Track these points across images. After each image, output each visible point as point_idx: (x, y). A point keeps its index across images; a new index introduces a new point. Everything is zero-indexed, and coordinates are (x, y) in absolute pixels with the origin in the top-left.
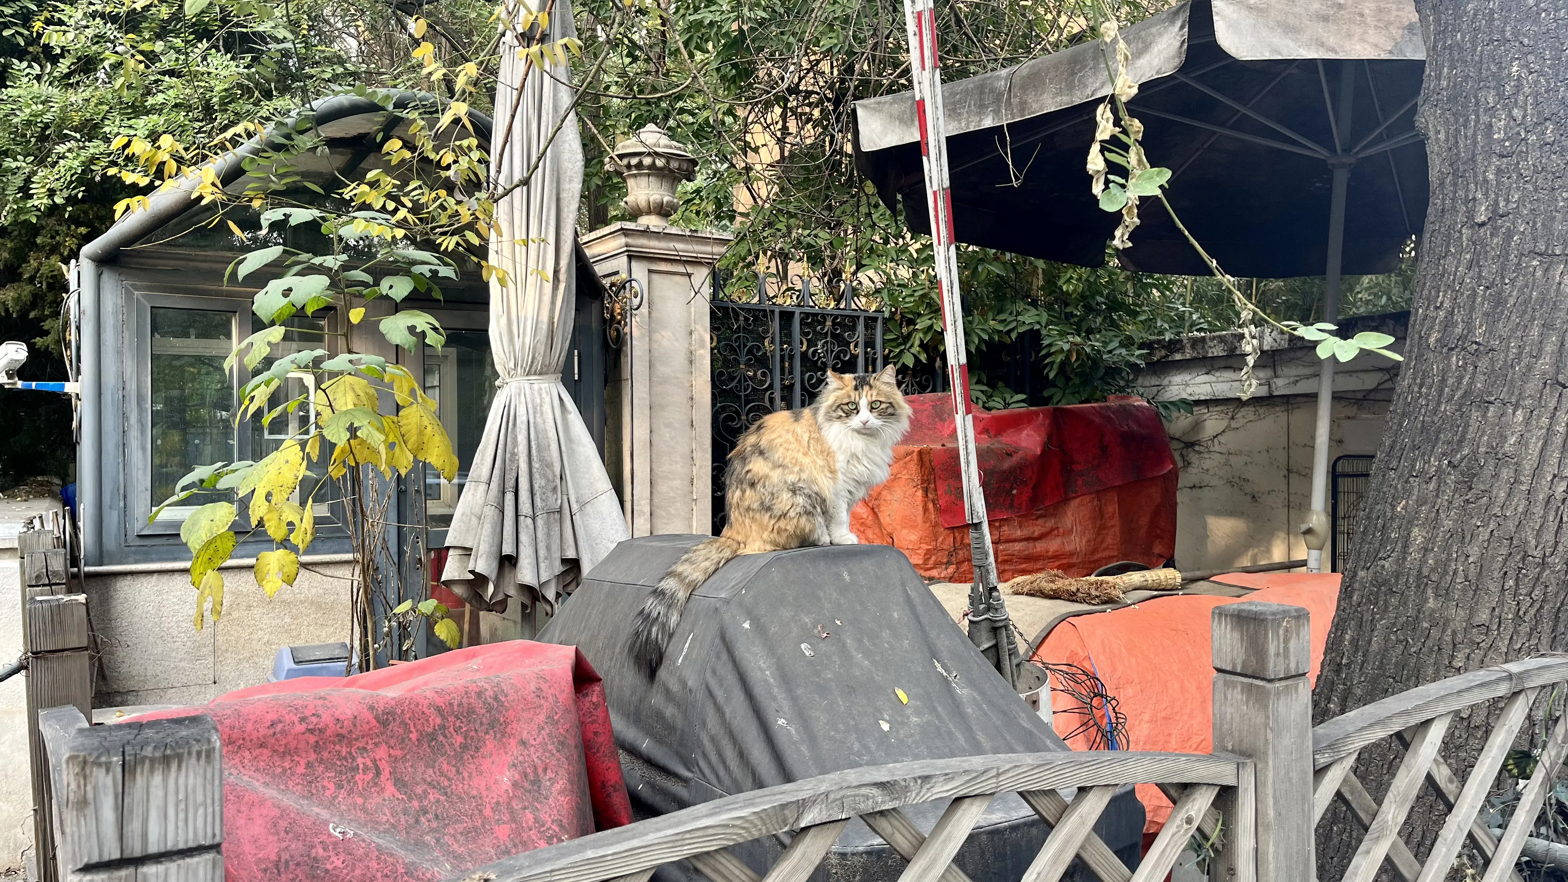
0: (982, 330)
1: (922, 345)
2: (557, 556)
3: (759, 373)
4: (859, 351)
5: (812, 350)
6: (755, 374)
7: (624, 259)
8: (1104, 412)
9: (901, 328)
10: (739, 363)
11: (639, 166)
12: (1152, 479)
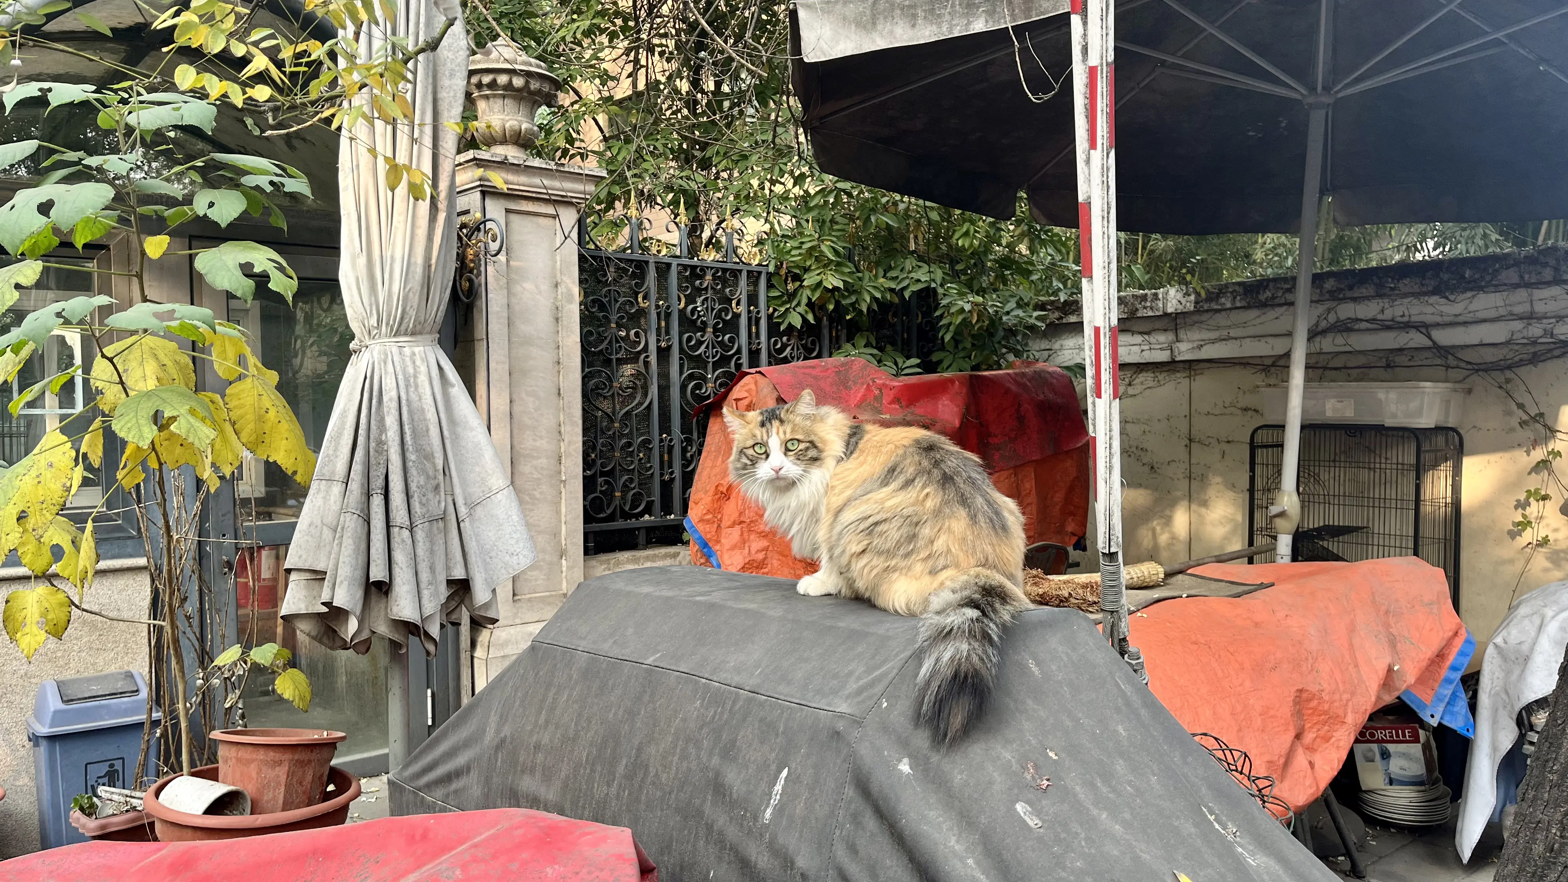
0: (874, 287)
1: (810, 304)
2: (442, 578)
3: (632, 332)
4: (742, 309)
5: (690, 307)
6: (628, 335)
7: (477, 195)
8: (1019, 379)
9: (786, 284)
10: (610, 322)
11: (493, 85)
12: (1067, 452)
